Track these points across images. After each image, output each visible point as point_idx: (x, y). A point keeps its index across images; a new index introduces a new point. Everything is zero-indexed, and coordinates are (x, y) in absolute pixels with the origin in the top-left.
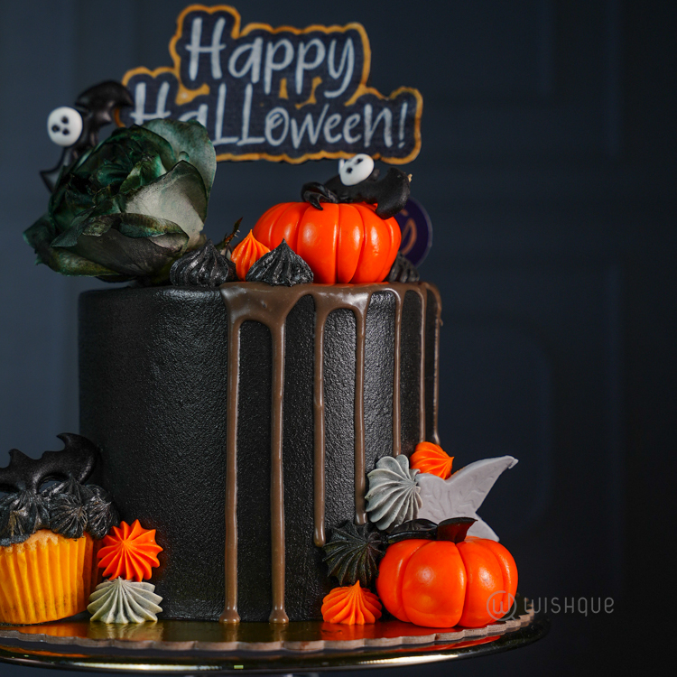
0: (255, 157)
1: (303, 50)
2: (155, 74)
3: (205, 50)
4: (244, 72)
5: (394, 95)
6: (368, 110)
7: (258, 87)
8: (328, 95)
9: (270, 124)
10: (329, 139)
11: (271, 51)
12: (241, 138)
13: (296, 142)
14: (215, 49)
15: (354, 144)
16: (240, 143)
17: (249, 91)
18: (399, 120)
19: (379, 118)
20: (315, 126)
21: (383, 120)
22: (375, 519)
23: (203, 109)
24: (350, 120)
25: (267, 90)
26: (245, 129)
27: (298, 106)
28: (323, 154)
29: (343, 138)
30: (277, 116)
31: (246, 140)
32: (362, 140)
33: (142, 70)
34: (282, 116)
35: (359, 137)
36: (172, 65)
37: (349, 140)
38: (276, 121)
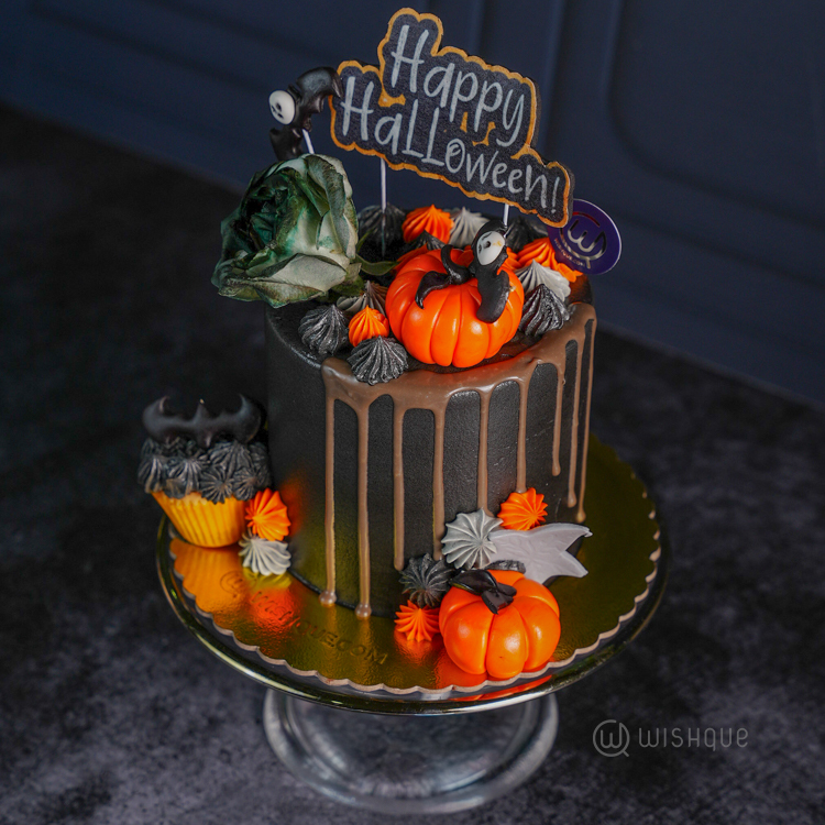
0: (435, 177)
1: (485, 91)
2: (365, 70)
3: (408, 60)
4: (435, 93)
5: (551, 165)
6: (529, 169)
7: (445, 112)
8: (499, 142)
9: (450, 151)
10: (495, 183)
11: (459, 82)
12: (425, 157)
13: (469, 177)
14: (416, 62)
15: (516, 194)
16: (424, 161)
17: (437, 113)
18: (552, 189)
19: (537, 180)
20: (486, 166)
21: (540, 183)
22: (449, 561)
23: (399, 117)
24: (514, 172)
25: (452, 118)
26: (430, 147)
27: (474, 144)
28: (487, 196)
29: (507, 186)
30: (457, 146)
31: (428, 160)
32: (523, 193)
33: (354, 64)
34: (460, 147)
35: (521, 189)
36: (378, 66)
37: (512, 190)
38: (455, 150)
